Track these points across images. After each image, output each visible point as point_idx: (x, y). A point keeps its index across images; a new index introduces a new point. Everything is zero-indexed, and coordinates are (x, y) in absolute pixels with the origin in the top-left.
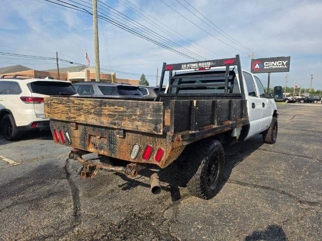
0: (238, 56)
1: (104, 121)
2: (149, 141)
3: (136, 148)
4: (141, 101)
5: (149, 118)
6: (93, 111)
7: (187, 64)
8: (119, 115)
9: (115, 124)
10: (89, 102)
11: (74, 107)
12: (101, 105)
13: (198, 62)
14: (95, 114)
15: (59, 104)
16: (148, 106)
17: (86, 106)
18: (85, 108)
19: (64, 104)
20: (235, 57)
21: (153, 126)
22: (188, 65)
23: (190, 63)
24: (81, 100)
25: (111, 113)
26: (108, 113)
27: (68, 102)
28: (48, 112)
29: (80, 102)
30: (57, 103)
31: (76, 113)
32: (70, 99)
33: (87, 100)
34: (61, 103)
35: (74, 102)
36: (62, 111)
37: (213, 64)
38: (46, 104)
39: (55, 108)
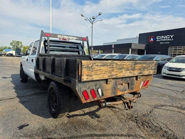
1: (136, 73)
6: (130, 68)
7: (62, 35)
10: (128, 63)
11: (117, 67)
12: (135, 64)
13: (69, 36)
14: (131, 70)
15: (103, 66)
17: (126, 65)
18: (125, 66)
19: (108, 66)
20: (85, 37)
21: (154, 71)
23: (64, 35)
24: (123, 62)
26: (138, 68)
27: (112, 64)
28: (87, 75)
29: (122, 63)
30: (101, 66)
31: (118, 71)
32: (114, 62)
33: (127, 62)
34: (105, 65)
35: (117, 64)
36: (106, 72)
37: (77, 39)
38: (85, 67)
39: (98, 70)
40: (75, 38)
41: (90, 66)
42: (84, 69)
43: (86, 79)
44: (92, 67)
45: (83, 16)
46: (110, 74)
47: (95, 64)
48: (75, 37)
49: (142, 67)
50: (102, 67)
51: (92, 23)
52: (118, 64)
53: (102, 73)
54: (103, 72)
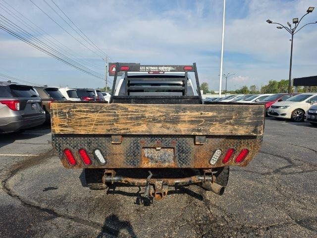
0: (195, 64)
1: (182, 129)
2: (231, 144)
3: (218, 153)
4: (238, 105)
5: (248, 121)
7: (146, 66)
8: (206, 121)
9: (199, 131)
10: (158, 109)
11: (127, 115)
12: (177, 112)
13: (158, 66)
15: (93, 112)
16: (247, 109)
18: (147, 115)
19: (103, 112)
20: (192, 64)
21: (252, 128)
22: (147, 68)
23: (151, 66)
25: (193, 119)
26: (189, 119)
27: (113, 109)
28: (60, 125)
29: (139, 108)
30: (87, 112)
31: (130, 123)
32: (118, 106)
33: (153, 106)
34: (97, 111)
35: (126, 110)
36: (100, 122)
37: (173, 69)
38: (56, 113)
39: (82, 118)
40: (170, 68)
41: (64, 111)
42: (54, 116)
43: (59, 131)
44: (68, 113)
45: (270, 22)
46: (109, 127)
47: (74, 108)
48: (169, 66)
49: (200, 117)
50: (91, 114)
51: (293, 32)
52: (129, 109)
53: (92, 124)
54: (94, 123)
